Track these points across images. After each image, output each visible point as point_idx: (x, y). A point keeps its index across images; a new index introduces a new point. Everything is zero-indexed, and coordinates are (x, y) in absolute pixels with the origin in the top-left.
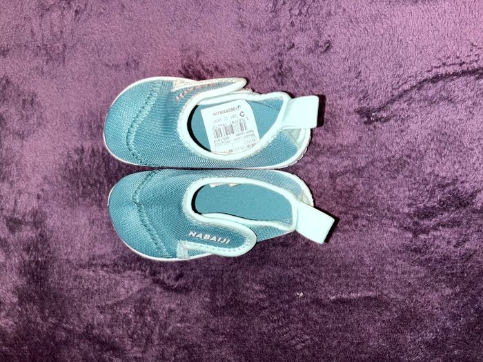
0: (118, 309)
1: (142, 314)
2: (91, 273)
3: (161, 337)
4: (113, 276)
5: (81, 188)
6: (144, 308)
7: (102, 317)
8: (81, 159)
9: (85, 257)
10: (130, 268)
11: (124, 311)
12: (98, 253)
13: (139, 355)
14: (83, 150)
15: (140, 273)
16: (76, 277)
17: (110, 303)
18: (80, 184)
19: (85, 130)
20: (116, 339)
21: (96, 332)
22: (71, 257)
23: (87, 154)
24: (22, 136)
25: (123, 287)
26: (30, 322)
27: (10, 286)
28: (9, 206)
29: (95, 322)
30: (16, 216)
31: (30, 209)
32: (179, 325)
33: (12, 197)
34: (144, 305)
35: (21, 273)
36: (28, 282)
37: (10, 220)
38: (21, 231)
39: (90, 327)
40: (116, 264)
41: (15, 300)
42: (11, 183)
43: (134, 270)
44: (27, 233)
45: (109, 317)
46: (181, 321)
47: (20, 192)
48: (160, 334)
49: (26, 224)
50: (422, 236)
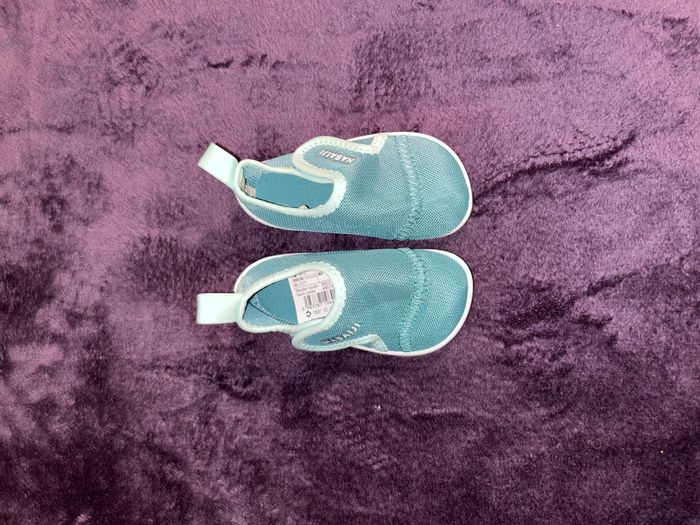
0: (181, 417)
1: (207, 423)
2: (155, 375)
3: (227, 451)
4: (177, 379)
5: (147, 281)
6: (210, 417)
7: (164, 424)
8: (147, 249)
9: (148, 357)
10: (196, 372)
11: (187, 419)
12: (163, 353)
13: (202, 469)
14: (149, 240)
15: (206, 376)
16: (138, 380)
17: (173, 409)
18: (146, 277)
19: (153, 217)
20: (179, 450)
21: (157, 441)
22: (134, 357)
23: (154, 244)
24: (86, 222)
25: (188, 392)
26: (87, 427)
27: (67, 387)
28: (70, 298)
29: (157, 430)
30: (77, 310)
31: (92, 302)
32: (246, 436)
33: (73, 288)
34: (209, 413)
35: (80, 373)
36: (87, 383)
37: (71, 314)
38: (82, 326)
39: (151, 435)
40: (181, 367)
41: (72, 402)
42: (73, 274)
43: (200, 374)
44: (88, 329)
45: (171, 424)
46: (248, 432)
47: (82, 283)
48: (225, 445)
49: (88, 318)
50: (515, 348)
